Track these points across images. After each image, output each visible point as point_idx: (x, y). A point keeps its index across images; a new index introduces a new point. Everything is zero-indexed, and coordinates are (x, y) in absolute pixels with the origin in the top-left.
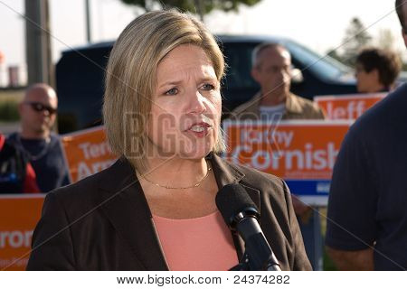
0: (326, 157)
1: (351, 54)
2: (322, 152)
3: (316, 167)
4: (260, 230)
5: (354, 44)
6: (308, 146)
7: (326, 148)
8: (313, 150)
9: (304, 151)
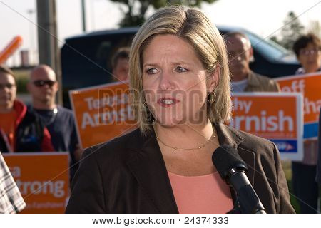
0: (277, 122)
1: (288, 40)
2: (275, 118)
3: (270, 129)
4: (248, 182)
5: (290, 32)
6: (264, 113)
7: (277, 115)
8: (267, 116)
9: (260, 116)
